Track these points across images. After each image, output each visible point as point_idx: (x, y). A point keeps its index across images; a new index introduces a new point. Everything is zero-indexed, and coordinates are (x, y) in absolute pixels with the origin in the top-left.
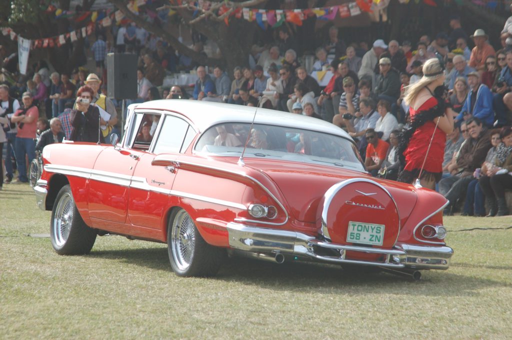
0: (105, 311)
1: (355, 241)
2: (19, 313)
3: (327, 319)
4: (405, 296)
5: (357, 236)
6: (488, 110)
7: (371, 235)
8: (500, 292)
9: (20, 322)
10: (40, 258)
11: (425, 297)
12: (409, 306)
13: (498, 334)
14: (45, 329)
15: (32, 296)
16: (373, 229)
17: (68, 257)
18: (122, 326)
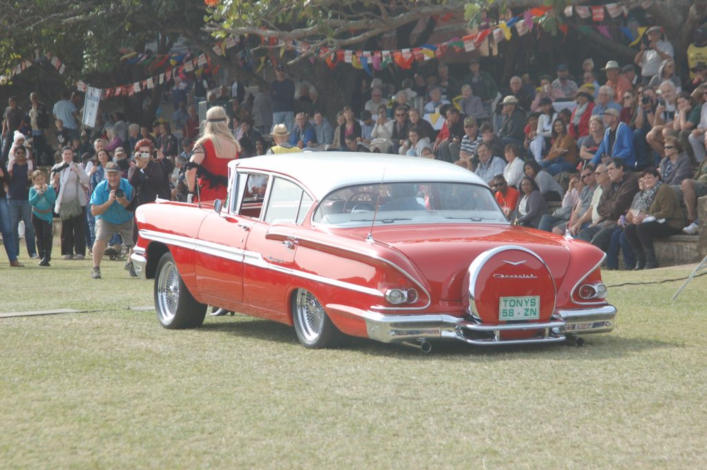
0: (236, 389)
1: (509, 318)
2: (141, 395)
3: (487, 391)
4: (568, 361)
5: (510, 312)
6: (628, 150)
7: (525, 309)
8: (672, 353)
9: (144, 404)
10: (148, 334)
11: (590, 362)
12: (574, 373)
13: (681, 400)
14: (174, 411)
15: (151, 375)
16: (527, 303)
17: (179, 331)
18: (259, 405)
